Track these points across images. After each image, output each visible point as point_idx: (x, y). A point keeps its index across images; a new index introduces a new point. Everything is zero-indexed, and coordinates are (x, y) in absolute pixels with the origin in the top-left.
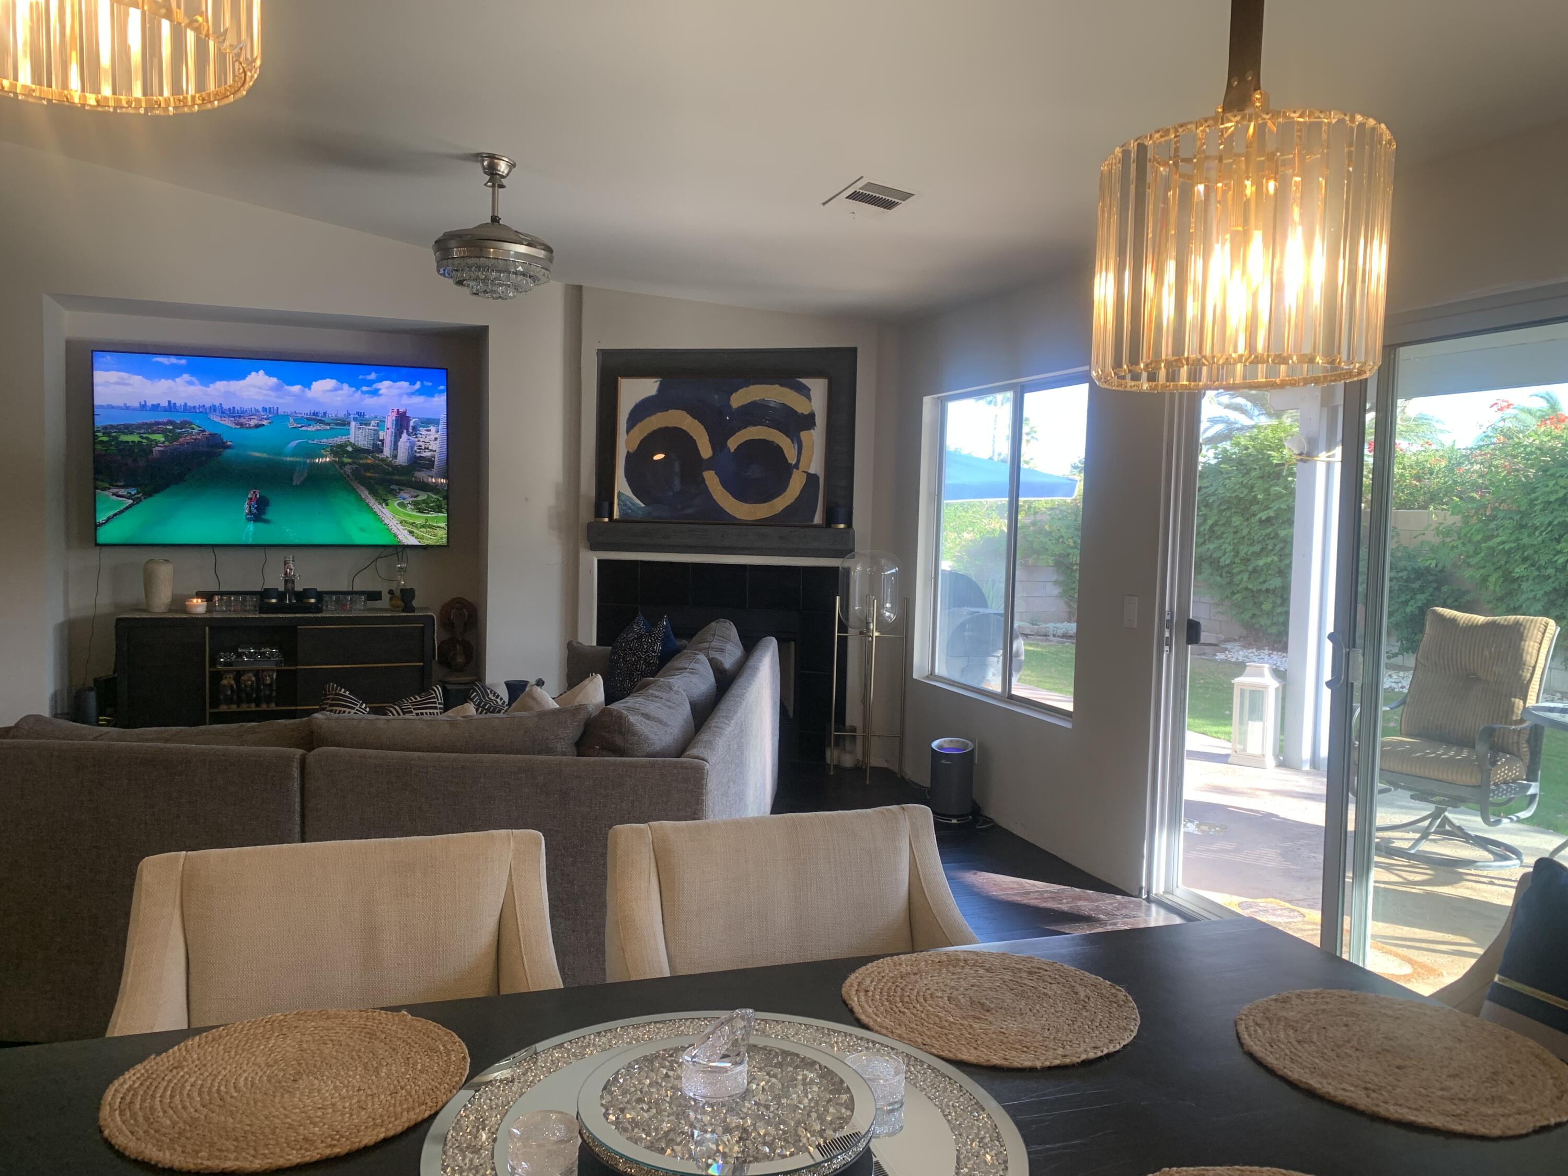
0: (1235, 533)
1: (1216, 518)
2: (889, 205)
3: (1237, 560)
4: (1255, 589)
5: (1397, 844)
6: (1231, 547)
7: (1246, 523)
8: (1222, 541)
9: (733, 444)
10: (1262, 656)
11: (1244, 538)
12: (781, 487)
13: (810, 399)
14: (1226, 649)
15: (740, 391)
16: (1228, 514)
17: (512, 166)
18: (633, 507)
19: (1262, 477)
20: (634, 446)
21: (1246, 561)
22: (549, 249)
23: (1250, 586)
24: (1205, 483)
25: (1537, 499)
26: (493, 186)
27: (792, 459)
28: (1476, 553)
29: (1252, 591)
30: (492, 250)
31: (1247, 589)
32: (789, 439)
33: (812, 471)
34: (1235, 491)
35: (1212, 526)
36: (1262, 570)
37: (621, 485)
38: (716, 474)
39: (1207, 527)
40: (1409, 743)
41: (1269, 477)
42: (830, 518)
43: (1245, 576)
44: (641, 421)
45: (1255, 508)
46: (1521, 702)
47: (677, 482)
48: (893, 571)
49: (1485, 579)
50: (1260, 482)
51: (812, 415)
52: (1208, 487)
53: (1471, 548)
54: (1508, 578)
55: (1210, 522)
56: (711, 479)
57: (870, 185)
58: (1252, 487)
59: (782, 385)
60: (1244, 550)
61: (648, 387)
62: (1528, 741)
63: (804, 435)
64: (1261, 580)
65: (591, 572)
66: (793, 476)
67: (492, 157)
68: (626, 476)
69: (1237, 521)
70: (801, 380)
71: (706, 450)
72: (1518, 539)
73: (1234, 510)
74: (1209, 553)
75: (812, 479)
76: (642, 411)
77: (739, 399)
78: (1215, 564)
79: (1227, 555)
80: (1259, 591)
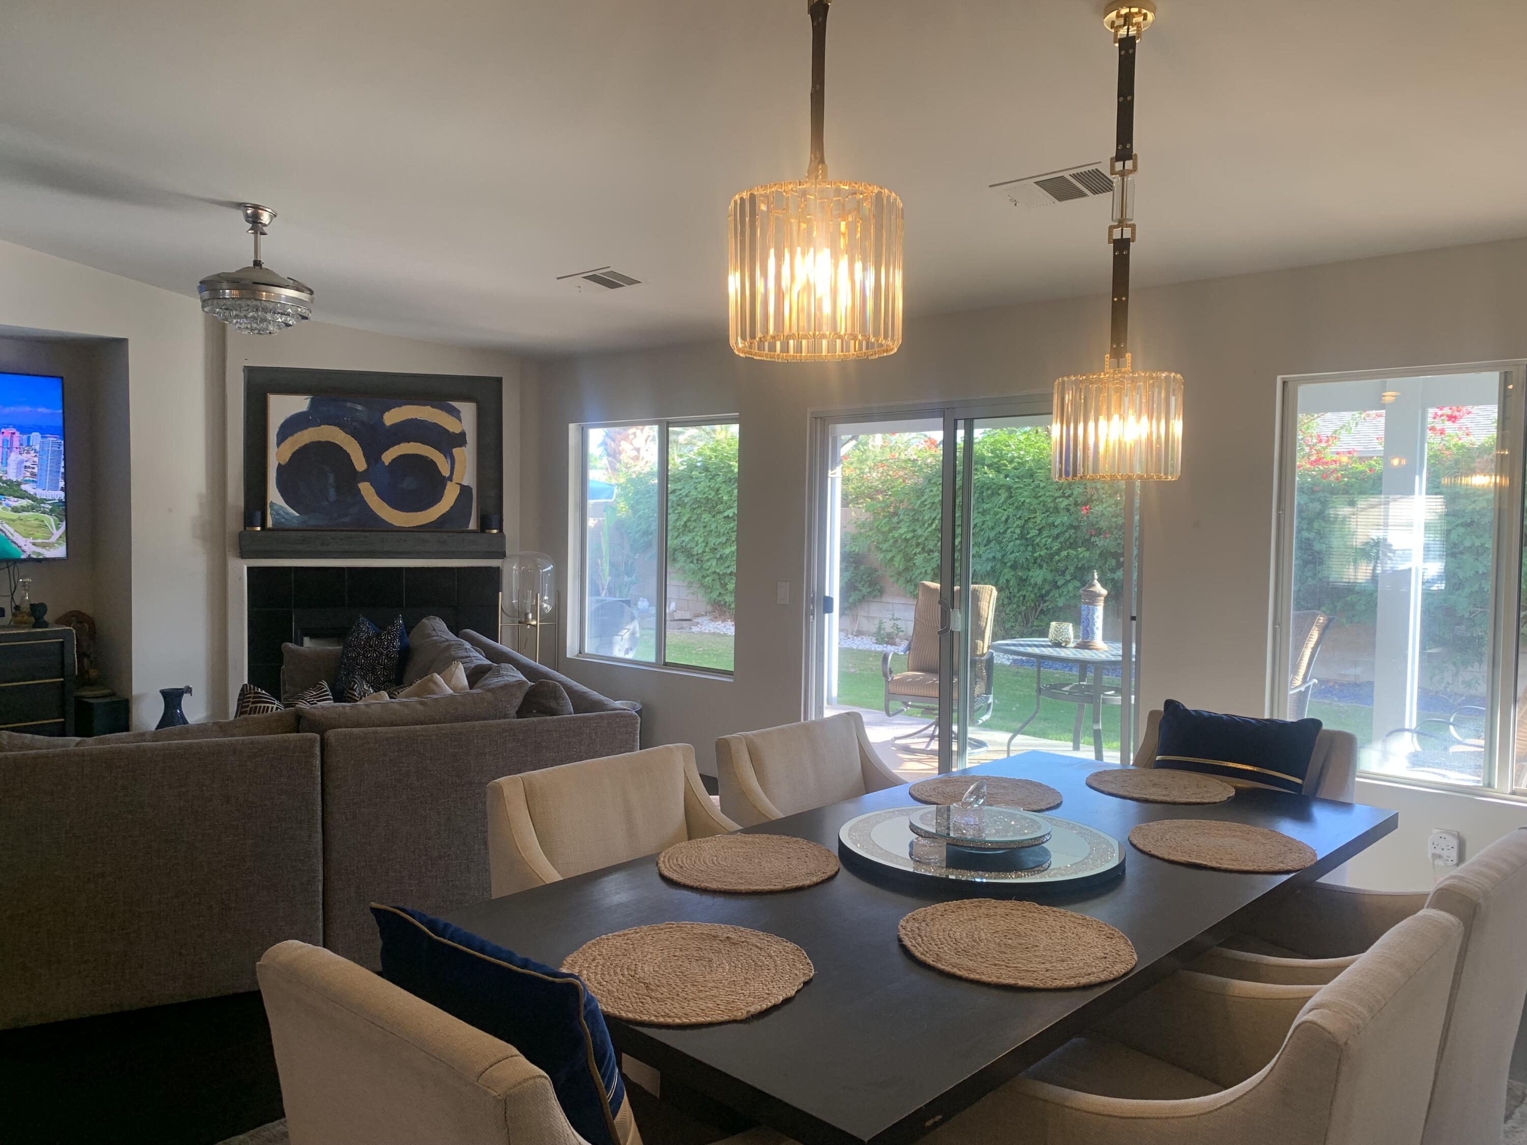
0: (705, 527)
1: (689, 515)
2: (612, 285)
3: (707, 550)
4: (721, 573)
5: (913, 746)
6: (702, 539)
7: (713, 519)
8: (694, 534)
9: (388, 457)
10: (728, 627)
11: (711, 531)
12: (436, 498)
13: (460, 420)
14: (698, 623)
15: (393, 410)
16: (699, 512)
17: (273, 216)
18: (286, 516)
19: (725, 482)
20: (286, 457)
21: (714, 550)
22: (312, 292)
23: (718, 571)
24: (678, 486)
25: (925, 501)
26: (255, 233)
27: (446, 472)
28: (885, 541)
29: (719, 574)
30: (264, 293)
31: (715, 572)
32: (442, 455)
33: (465, 483)
34: (704, 494)
35: (685, 523)
36: (727, 557)
37: (274, 495)
38: (371, 485)
39: (682, 523)
40: (921, 675)
41: (730, 482)
42: (485, 524)
43: (714, 562)
44: (291, 435)
45: (721, 507)
46: (981, 643)
47: (332, 492)
48: (549, 568)
49: (892, 559)
50: (724, 486)
51: (463, 435)
52: (680, 490)
53: (881, 538)
54: (909, 558)
55: (685, 519)
56: (366, 489)
57: (612, 273)
58: (718, 490)
59: (433, 407)
60: (712, 541)
61: (300, 404)
62: (985, 669)
63: (456, 451)
64: (726, 565)
65: (241, 579)
66: (447, 487)
67: (256, 207)
68: (278, 487)
69: (706, 517)
70: (450, 403)
71: (360, 464)
72: (914, 531)
73: (703, 508)
74: (684, 544)
75: (465, 491)
76: (291, 426)
77: (392, 417)
78: (689, 554)
79: (699, 546)
80: (725, 574)
